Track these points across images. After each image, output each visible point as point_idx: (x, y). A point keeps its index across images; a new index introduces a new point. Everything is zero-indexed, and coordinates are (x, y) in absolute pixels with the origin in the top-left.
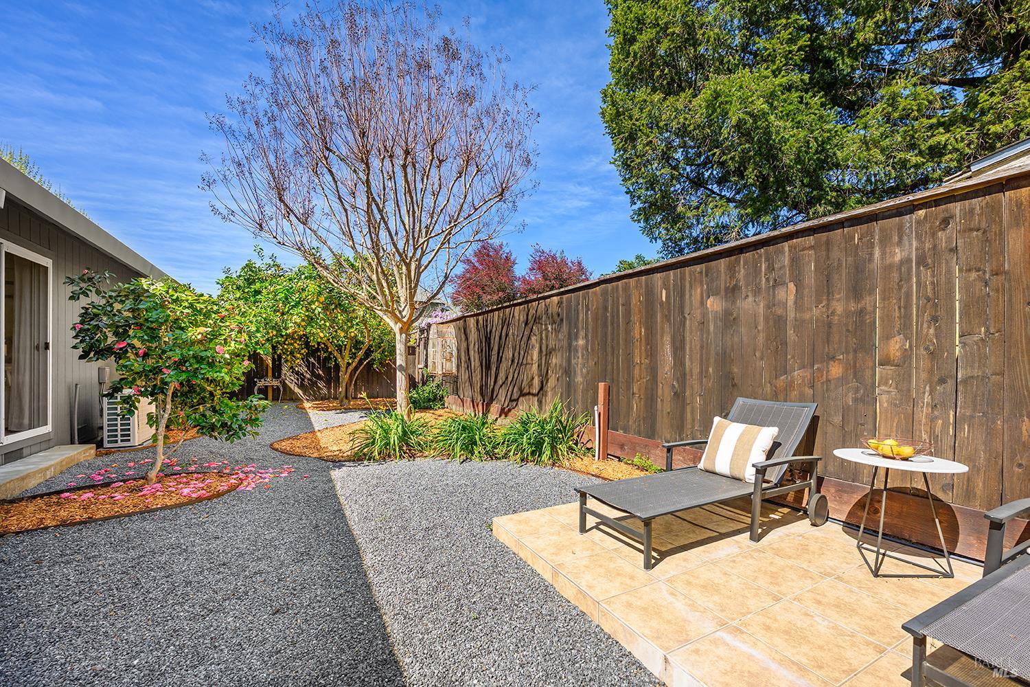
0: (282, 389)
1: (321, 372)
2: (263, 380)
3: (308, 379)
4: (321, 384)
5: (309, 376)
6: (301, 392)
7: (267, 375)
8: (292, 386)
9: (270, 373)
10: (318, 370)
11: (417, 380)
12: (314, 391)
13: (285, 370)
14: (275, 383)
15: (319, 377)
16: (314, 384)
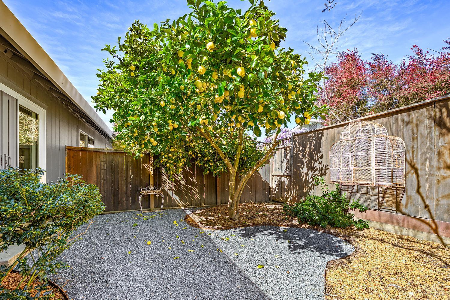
0: (163, 197)
1: (194, 180)
2: (146, 189)
3: (184, 186)
4: (195, 190)
5: (184, 183)
6: (177, 198)
7: (149, 184)
8: (170, 193)
9: (152, 182)
10: (192, 178)
11: (271, 186)
12: (189, 197)
13: (164, 178)
14: (157, 192)
15: (193, 184)
16: (188, 190)
